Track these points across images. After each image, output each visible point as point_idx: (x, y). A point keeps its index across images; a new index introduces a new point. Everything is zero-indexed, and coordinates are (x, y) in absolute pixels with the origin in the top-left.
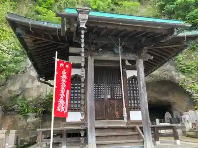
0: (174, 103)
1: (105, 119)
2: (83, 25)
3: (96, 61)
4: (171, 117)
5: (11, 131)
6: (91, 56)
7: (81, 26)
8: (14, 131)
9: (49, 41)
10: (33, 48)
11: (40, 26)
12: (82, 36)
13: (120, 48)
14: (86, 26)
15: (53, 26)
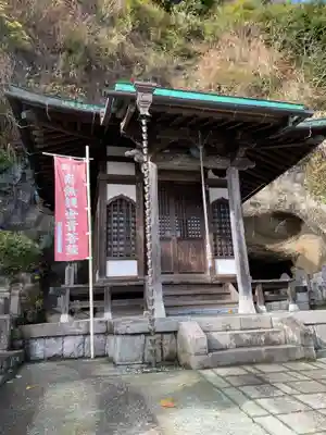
1: (171, 274)
2: (144, 111)
7: (142, 113)
12: (144, 129)
13: (201, 148)
14: (150, 112)
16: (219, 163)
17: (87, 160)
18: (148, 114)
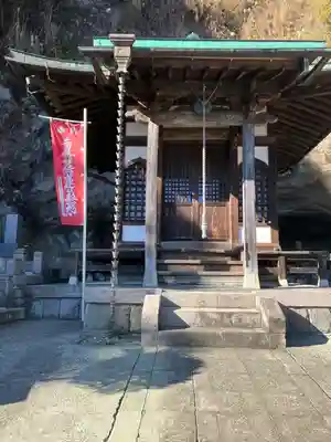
1: (190, 240)
2: (122, 69)
6: (153, 122)
7: (119, 70)
16: (231, 120)
17: (84, 124)
18: (125, 71)
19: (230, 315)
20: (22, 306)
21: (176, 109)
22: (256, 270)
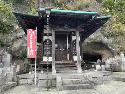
0: (103, 54)
1: (61, 60)
2: (48, 16)
3: (56, 32)
4: (100, 62)
5: (18, 65)
6: (53, 30)
7: (47, 16)
8: (19, 65)
9: (33, 22)
10: (26, 26)
11: (28, 15)
12: (48, 21)
13: (67, 25)
14: (50, 16)
15: (35, 15)
17: (36, 30)
19: (79, 80)
20: (16, 81)
21: (59, 27)
22: (81, 68)
